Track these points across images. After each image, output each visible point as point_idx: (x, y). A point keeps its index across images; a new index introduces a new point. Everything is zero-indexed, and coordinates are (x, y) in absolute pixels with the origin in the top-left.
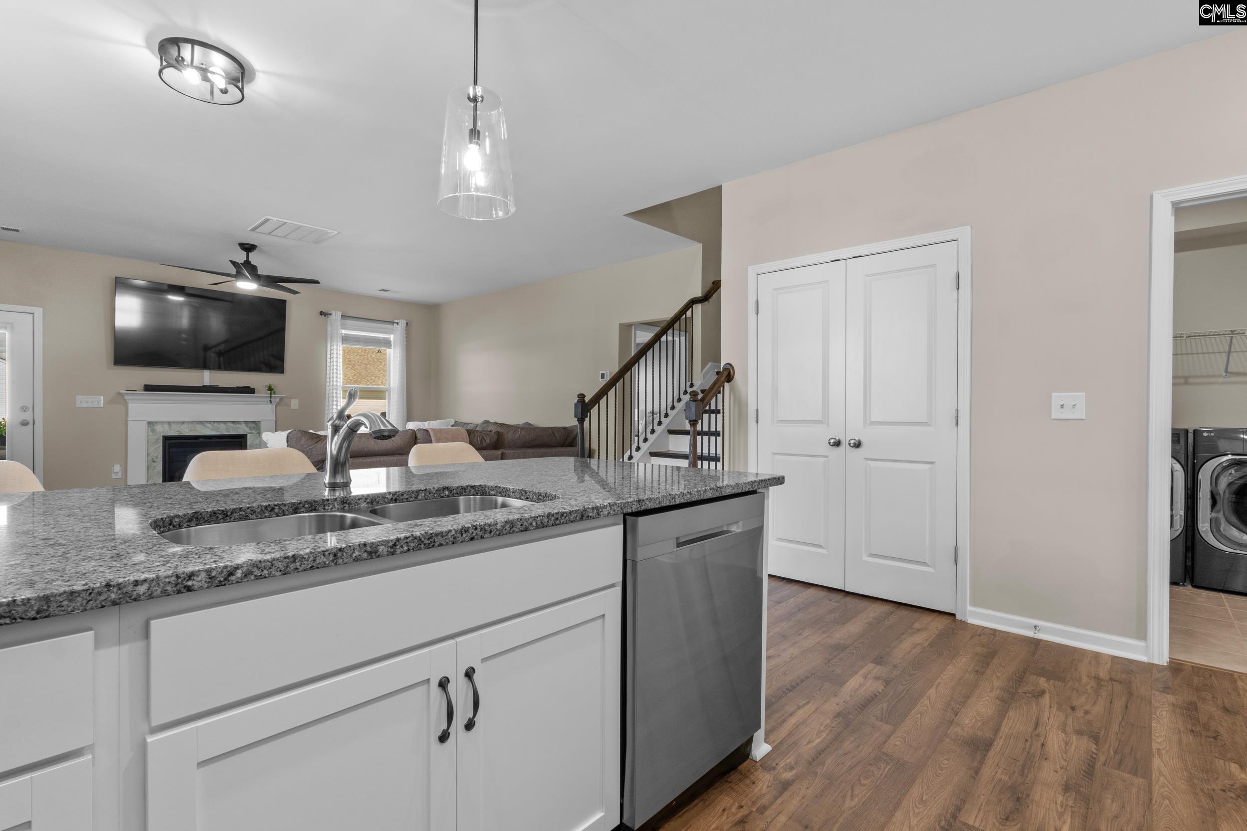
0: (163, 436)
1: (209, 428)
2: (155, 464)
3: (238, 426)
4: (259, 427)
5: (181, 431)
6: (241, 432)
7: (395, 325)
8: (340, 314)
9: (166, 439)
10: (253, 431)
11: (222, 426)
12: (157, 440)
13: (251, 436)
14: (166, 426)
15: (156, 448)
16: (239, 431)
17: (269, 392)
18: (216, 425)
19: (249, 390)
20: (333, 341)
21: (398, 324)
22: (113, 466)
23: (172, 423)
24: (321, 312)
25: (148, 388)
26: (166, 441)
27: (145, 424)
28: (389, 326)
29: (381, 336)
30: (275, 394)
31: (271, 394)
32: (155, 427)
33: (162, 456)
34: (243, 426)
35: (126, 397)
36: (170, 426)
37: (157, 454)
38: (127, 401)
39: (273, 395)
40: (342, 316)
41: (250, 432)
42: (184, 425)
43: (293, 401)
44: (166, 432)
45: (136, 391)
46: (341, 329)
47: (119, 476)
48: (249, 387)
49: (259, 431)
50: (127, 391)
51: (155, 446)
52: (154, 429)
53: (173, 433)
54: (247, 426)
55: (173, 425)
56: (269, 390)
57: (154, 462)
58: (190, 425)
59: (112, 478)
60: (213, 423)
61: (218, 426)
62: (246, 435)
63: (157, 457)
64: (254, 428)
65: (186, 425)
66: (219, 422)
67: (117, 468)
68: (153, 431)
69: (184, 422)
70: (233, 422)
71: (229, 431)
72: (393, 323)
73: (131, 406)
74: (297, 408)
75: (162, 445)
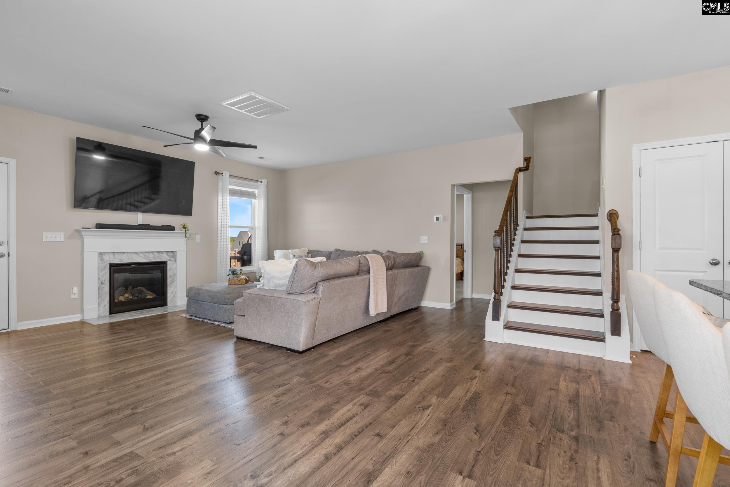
0: (109, 264)
1: (141, 257)
2: (103, 286)
3: (161, 255)
4: (175, 256)
5: (122, 259)
6: (163, 259)
7: (259, 183)
8: (228, 174)
9: (111, 266)
10: (172, 259)
11: (151, 255)
12: (105, 267)
13: (170, 262)
14: (112, 256)
15: (104, 274)
16: (162, 258)
17: (184, 229)
18: (146, 254)
19: (170, 228)
20: (224, 193)
21: (262, 182)
22: (72, 289)
23: (116, 254)
24: (216, 172)
25: (100, 226)
26: (112, 268)
27: (96, 255)
28: (255, 184)
29: (250, 190)
30: (188, 231)
31: (186, 231)
32: (103, 257)
33: (108, 280)
34: (165, 255)
35: (83, 234)
36: (114, 256)
37: (105, 278)
38: (84, 236)
39: (187, 232)
40: (229, 175)
41: (169, 259)
42: (124, 255)
43: (197, 236)
44: (112, 261)
45: (90, 228)
46: (229, 185)
47: (77, 296)
48: (170, 226)
49: (176, 258)
50: (83, 228)
51: (104, 272)
52: (103, 258)
53: (116, 261)
54: (167, 255)
55: (116, 255)
56: (184, 228)
57: (103, 284)
58: (129, 255)
59: (71, 298)
60: (144, 253)
61: (148, 255)
62: (167, 261)
63: (105, 281)
64: (172, 256)
65: (125, 255)
66: (149, 252)
67: (76, 290)
68: (102, 260)
69: (124, 253)
70: (158, 252)
71: (155, 259)
72: (258, 181)
73: (87, 241)
74: (200, 241)
75: (108, 271)
